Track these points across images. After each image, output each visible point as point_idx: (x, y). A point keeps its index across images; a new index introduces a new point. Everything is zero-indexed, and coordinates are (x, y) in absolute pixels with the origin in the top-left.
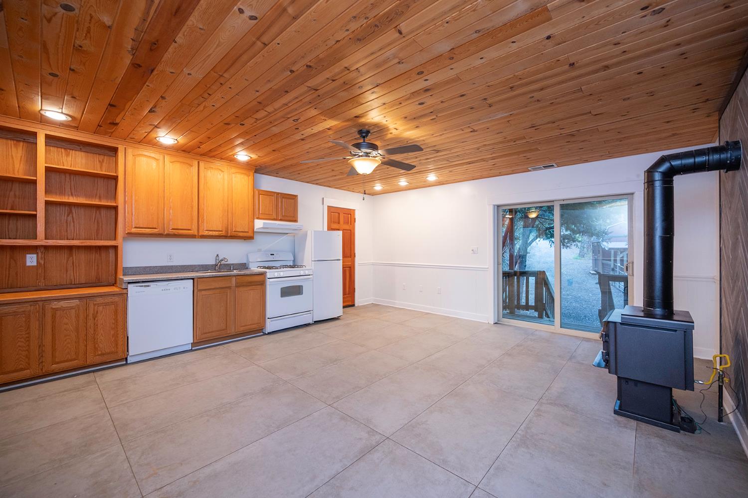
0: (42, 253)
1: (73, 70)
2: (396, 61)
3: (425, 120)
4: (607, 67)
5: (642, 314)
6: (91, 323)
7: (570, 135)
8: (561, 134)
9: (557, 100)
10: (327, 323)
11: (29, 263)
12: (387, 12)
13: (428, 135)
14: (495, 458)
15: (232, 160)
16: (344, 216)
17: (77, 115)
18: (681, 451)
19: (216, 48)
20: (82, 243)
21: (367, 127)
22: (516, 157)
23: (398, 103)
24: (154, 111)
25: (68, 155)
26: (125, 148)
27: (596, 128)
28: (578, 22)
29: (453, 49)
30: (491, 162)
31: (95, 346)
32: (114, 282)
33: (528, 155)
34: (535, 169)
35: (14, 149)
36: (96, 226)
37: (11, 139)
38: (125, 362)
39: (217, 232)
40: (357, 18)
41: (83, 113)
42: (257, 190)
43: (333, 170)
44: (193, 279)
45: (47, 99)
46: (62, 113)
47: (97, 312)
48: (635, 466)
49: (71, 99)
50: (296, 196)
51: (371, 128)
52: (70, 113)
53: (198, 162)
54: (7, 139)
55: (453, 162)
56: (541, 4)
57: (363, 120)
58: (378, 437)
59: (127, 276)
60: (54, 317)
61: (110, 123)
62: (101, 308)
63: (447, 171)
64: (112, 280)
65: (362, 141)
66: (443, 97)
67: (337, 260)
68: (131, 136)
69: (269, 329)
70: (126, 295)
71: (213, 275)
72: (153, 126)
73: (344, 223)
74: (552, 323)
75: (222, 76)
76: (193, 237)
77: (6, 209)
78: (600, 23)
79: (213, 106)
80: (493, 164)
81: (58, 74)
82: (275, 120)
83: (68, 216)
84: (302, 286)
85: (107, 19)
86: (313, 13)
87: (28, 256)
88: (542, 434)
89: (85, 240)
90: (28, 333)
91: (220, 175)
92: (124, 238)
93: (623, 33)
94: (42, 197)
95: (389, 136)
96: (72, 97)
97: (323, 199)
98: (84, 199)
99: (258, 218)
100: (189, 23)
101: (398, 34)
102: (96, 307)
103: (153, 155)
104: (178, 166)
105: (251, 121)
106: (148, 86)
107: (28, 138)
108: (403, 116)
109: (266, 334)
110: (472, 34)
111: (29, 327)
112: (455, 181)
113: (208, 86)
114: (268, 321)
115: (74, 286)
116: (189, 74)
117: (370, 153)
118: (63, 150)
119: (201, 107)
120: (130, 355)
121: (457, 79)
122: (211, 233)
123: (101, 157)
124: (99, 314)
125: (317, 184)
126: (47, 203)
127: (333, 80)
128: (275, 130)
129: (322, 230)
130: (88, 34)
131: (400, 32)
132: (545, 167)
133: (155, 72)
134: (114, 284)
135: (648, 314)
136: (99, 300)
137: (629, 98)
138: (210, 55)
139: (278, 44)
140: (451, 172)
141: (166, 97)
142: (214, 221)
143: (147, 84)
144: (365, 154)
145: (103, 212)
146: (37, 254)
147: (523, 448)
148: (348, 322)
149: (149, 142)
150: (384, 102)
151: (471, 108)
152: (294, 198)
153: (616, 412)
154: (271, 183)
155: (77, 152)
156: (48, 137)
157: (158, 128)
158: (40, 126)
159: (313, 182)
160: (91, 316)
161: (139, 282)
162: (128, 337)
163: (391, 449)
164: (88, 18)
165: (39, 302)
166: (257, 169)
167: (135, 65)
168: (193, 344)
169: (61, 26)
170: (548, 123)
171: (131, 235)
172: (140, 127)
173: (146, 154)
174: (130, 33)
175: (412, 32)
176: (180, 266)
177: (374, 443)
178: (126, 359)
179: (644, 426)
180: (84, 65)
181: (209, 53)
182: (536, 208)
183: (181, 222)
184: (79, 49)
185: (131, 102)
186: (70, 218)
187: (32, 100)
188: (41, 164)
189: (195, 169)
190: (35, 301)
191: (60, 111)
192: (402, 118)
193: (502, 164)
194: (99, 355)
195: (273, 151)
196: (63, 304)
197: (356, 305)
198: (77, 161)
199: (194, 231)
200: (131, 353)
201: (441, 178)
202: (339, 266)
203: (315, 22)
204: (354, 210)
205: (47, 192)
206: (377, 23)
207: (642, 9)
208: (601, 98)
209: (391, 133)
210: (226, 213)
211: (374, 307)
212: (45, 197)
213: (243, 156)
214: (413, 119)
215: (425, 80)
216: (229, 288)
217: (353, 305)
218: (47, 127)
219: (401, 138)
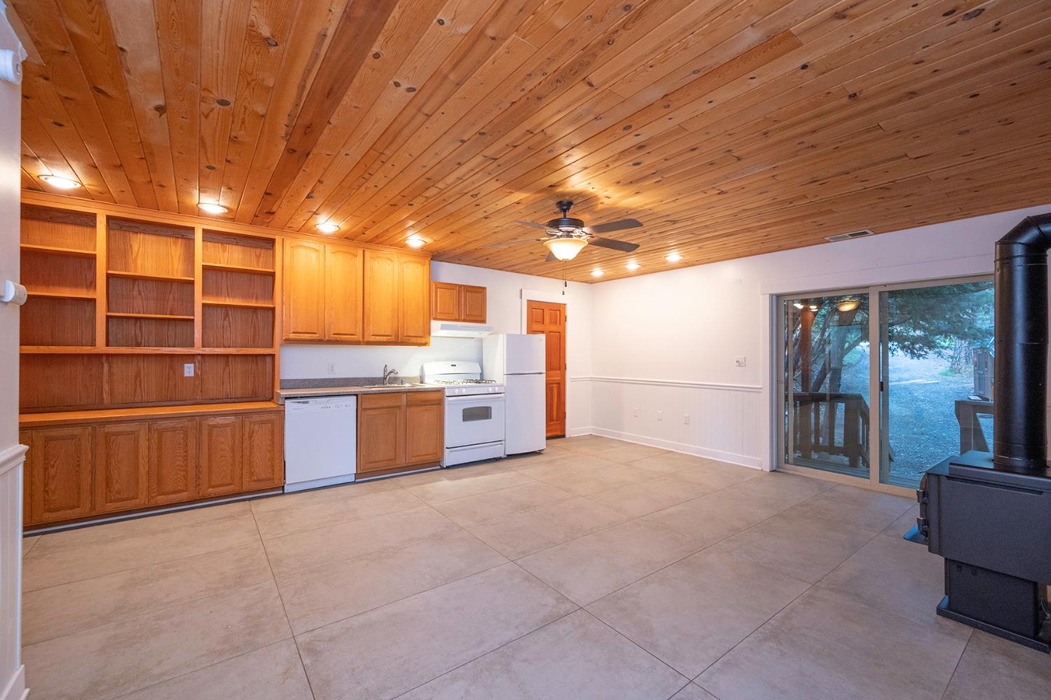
0: (199, 362)
1: (229, 161)
2: (592, 117)
3: (647, 183)
4: (912, 94)
5: (991, 466)
6: (246, 444)
7: (882, 188)
8: (865, 188)
9: (844, 143)
10: (524, 458)
11: (186, 374)
12: (570, 64)
13: (654, 202)
14: (727, 650)
15: (402, 246)
16: (550, 314)
17: (234, 207)
18: (1040, 679)
19: (374, 125)
20: (238, 351)
21: (567, 198)
22: (799, 223)
23: (604, 165)
24: (312, 197)
25: (224, 251)
26: (283, 239)
27: (926, 175)
28: (845, 43)
29: (666, 95)
30: (762, 233)
31: (250, 470)
32: (271, 397)
33: (819, 219)
34: (836, 239)
35: (173, 247)
36: (252, 331)
37: (170, 236)
38: (281, 492)
39: (385, 337)
40: (533, 76)
41: (239, 204)
42: (435, 283)
43: (531, 253)
44: (357, 395)
45: (204, 192)
46: (219, 205)
47: (253, 431)
48: (949, 689)
49: (227, 190)
50: (484, 289)
51: (573, 199)
52: (227, 205)
53: (364, 251)
54: (167, 236)
55: (700, 235)
56: (780, 29)
57: (560, 189)
58: (568, 606)
59: (284, 390)
60: (210, 435)
61: (267, 213)
62: (257, 427)
63: (694, 247)
64: (269, 396)
65: (561, 215)
66: (665, 153)
67: (539, 373)
68: (289, 225)
69: (448, 461)
70: (282, 412)
71: (379, 391)
72: (312, 213)
73: (551, 323)
74: (866, 475)
75: (382, 153)
76: (357, 343)
77: (166, 314)
78: (881, 40)
79: (376, 186)
80: (765, 234)
81: (215, 166)
82: (450, 197)
83: (224, 320)
84: (491, 408)
85: (260, 109)
86: (478, 77)
87: (186, 365)
88: (807, 628)
89: (241, 347)
90: (186, 451)
91: (389, 265)
92: (281, 345)
93: (924, 48)
94: (199, 299)
95: (600, 207)
96: (228, 188)
97: (521, 290)
98: (241, 300)
99: (435, 319)
100: (343, 102)
101: (588, 87)
102: (252, 425)
103: (312, 245)
104: (340, 257)
105: (420, 200)
106: (304, 171)
107: (184, 234)
108: (615, 180)
109: (444, 468)
110: (689, 75)
111: (186, 445)
112: (710, 261)
113: (368, 165)
114: (446, 451)
115: (230, 400)
116: (346, 155)
117: (572, 232)
118: (220, 245)
119: (363, 189)
120: (287, 483)
121: (681, 128)
122: (378, 339)
123: (258, 251)
124: (254, 434)
125: (512, 271)
126: (204, 305)
127: (515, 147)
128: (451, 209)
129: (519, 333)
130: (243, 126)
131: (590, 84)
132: (854, 235)
133: (310, 156)
134: (271, 399)
135: (1001, 466)
136: (256, 418)
137: (968, 131)
138: (367, 133)
139: (443, 113)
140: (700, 248)
141: (325, 181)
142: (382, 323)
143: (303, 168)
144: (565, 234)
145: (260, 314)
146: (195, 363)
147: (772, 642)
148: (553, 458)
149: (307, 231)
150: (584, 166)
151: (711, 164)
152: (481, 291)
153: (940, 611)
154: (452, 273)
155: (234, 246)
156: (204, 231)
157: (317, 214)
158: (198, 221)
159: (508, 269)
160: (247, 435)
161: (296, 398)
162: (285, 462)
163: (583, 622)
164: (243, 110)
165: (196, 418)
166: (434, 255)
167: (290, 151)
168: (357, 475)
169: (218, 119)
170: (840, 174)
171: (289, 342)
172: (298, 215)
173: (306, 244)
174: (283, 120)
175: (605, 82)
176: (342, 379)
177: (562, 612)
178: (283, 487)
179: (985, 637)
180: (239, 155)
181: (367, 130)
182: (854, 296)
183: (344, 326)
184: (234, 140)
185: (286, 189)
186: (226, 323)
187: (190, 194)
188: (199, 263)
189: (359, 260)
190: (192, 417)
191: (217, 203)
192: (613, 183)
193: (779, 235)
194: (255, 481)
195: (452, 233)
196: (219, 420)
197: (567, 436)
198: (233, 257)
199: (359, 337)
200: (288, 481)
201: (688, 258)
202: (541, 382)
203: (482, 86)
204: (565, 304)
205: (204, 293)
206: (559, 78)
207: (945, 15)
208: (918, 134)
209: (602, 203)
210: (396, 313)
211: (594, 440)
212: (203, 300)
213: (415, 240)
214: (630, 183)
215: (636, 135)
216: (399, 407)
217: (563, 436)
218: (204, 221)
219: (616, 208)
